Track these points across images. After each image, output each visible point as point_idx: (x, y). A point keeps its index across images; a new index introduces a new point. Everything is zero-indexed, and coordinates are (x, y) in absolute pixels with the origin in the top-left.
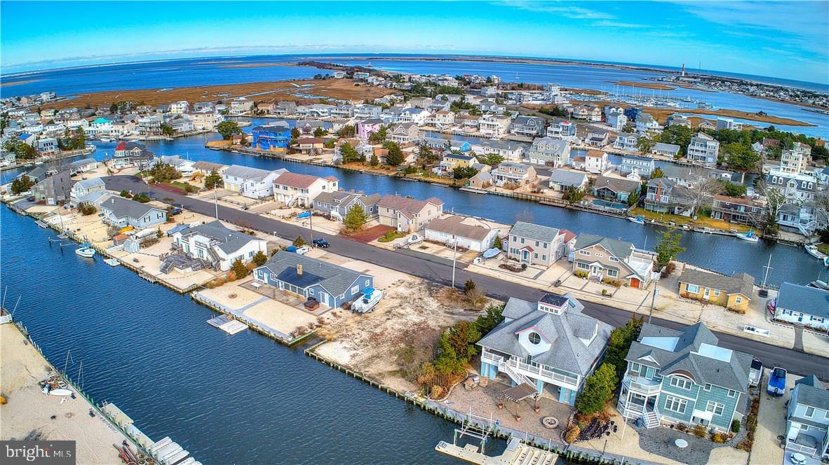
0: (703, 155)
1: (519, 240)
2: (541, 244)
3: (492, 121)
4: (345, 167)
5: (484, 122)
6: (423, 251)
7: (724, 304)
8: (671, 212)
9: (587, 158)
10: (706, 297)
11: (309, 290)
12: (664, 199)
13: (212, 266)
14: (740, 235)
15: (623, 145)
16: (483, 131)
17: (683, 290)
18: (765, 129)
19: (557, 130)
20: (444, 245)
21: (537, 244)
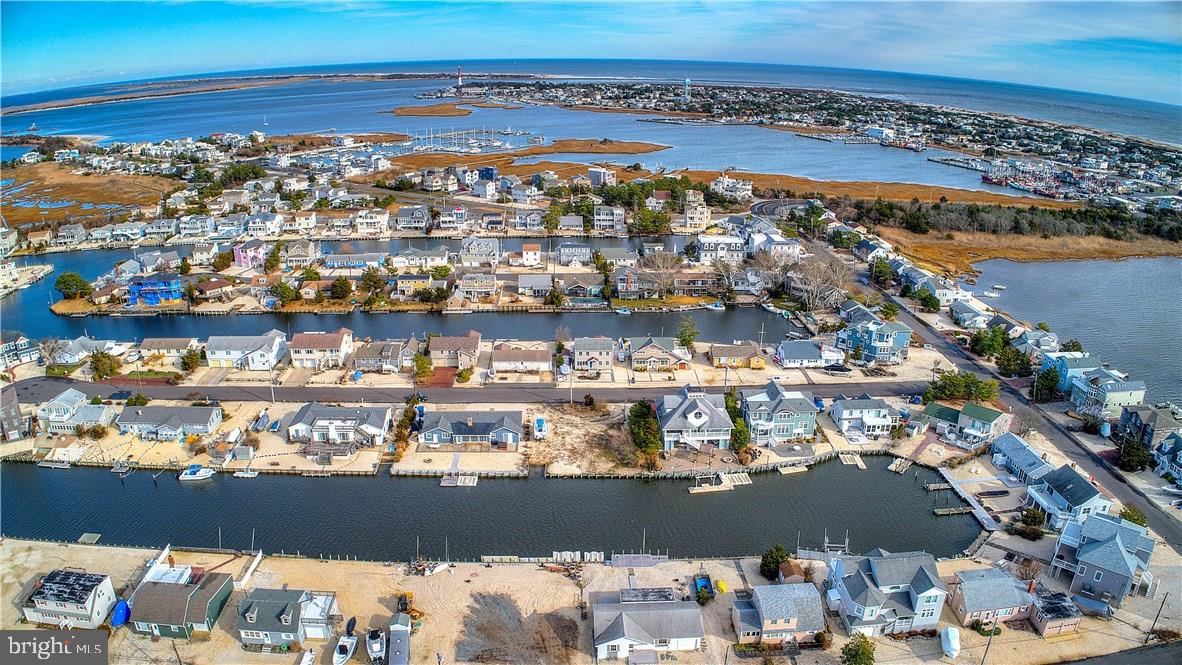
0: (611, 223)
1: (584, 353)
2: (604, 353)
3: (371, 218)
4: (284, 310)
5: (361, 220)
6: (505, 382)
7: (748, 366)
8: (641, 297)
9: (524, 253)
10: (734, 364)
11: (492, 436)
12: (634, 288)
13: (370, 442)
14: (710, 307)
15: (525, 225)
16: (363, 231)
17: (716, 363)
18: (629, 167)
19: (451, 219)
20: (516, 372)
21: (601, 354)
